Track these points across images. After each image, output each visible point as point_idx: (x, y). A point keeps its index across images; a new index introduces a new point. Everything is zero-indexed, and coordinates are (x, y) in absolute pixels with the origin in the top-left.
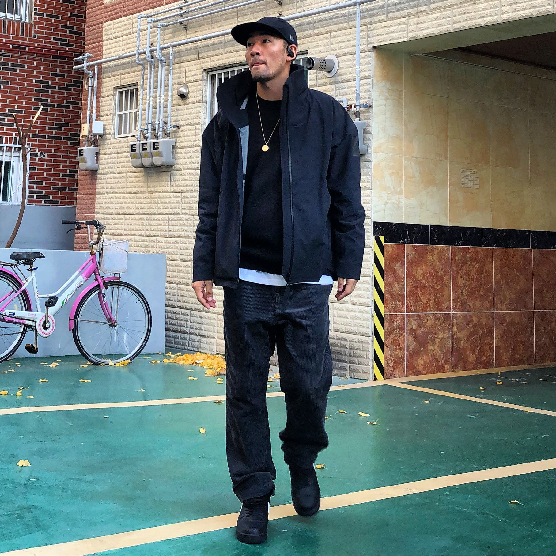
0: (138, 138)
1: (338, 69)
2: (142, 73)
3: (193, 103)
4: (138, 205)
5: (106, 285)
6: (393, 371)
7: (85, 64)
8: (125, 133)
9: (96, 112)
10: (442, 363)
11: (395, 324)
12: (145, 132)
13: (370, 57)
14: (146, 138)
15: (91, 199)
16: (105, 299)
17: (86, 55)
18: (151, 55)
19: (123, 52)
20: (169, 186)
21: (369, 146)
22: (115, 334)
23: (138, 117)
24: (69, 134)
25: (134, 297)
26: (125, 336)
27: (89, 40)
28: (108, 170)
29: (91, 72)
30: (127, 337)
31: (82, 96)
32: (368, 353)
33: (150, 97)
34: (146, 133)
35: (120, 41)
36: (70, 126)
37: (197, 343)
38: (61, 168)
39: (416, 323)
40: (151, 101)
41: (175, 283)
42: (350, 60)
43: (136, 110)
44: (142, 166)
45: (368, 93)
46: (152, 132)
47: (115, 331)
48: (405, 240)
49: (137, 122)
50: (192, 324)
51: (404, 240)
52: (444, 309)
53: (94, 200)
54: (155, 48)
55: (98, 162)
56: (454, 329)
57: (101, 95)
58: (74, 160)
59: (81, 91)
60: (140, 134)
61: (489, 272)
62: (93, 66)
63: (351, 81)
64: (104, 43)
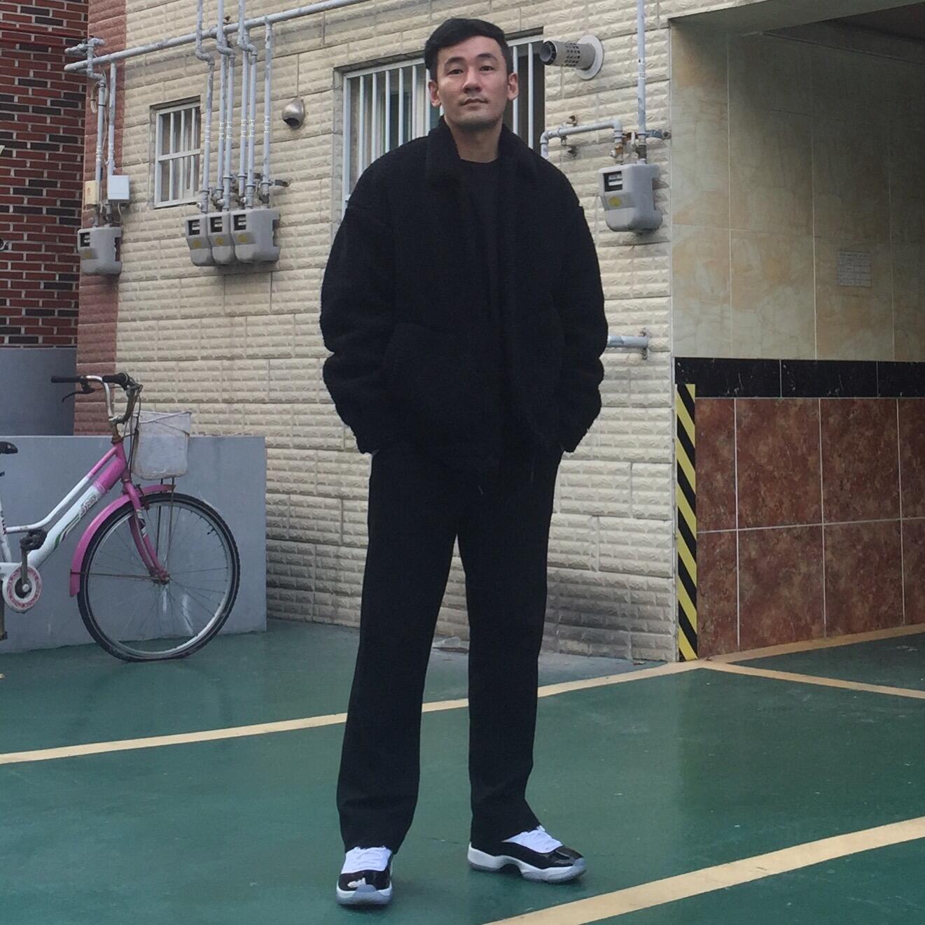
0: (202, 208)
1: (602, 64)
2: (209, 76)
3: (316, 135)
4: (204, 342)
5: (146, 501)
6: (714, 642)
7: (90, 60)
8: (175, 198)
9: (114, 157)
10: (806, 620)
11: (718, 551)
12: (218, 195)
13: (663, 38)
14: (219, 208)
15: (107, 331)
16: (144, 530)
17: (92, 42)
18: (226, 40)
19: (169, 35)
20: (269, 301)
21: (663, 212)
22: (165, 599)
23: (201, 166)
24: (58, 203)
25: (203, 525)
26: (185, 601)
27: (97, 12)
28: (142, 274)
29: (101, 75)
30: (189, 604)
31: (83, 125)
32: (667, 609)
33: (225, 125)
34: (220, 196)
35: (161, 13)
36: (59, 185)
37: (332, 608)
38: (43, 271)
39: (757, 547)
40: (228, 131)
41: (284, 492)
42: (626, 46)
43: (198, 151)
44: (211, 262)
45: (662, 109)
46: (232, 194)
47: (165, 593)
48: (735, 390)
49: (200, 176)
50: (321, 571)
51: (732, 391)
52: (808, 519)
53: (113, 334)
54: (235, 25)
55: (122, 256)
56: (826, 556)
57: (123, 121)
58: (69, 254)
59: (83, 114)
60: (207, 198)
61: (891, 445)
62: (107, 63)
63: (628, 87)
64: (129, 16)
